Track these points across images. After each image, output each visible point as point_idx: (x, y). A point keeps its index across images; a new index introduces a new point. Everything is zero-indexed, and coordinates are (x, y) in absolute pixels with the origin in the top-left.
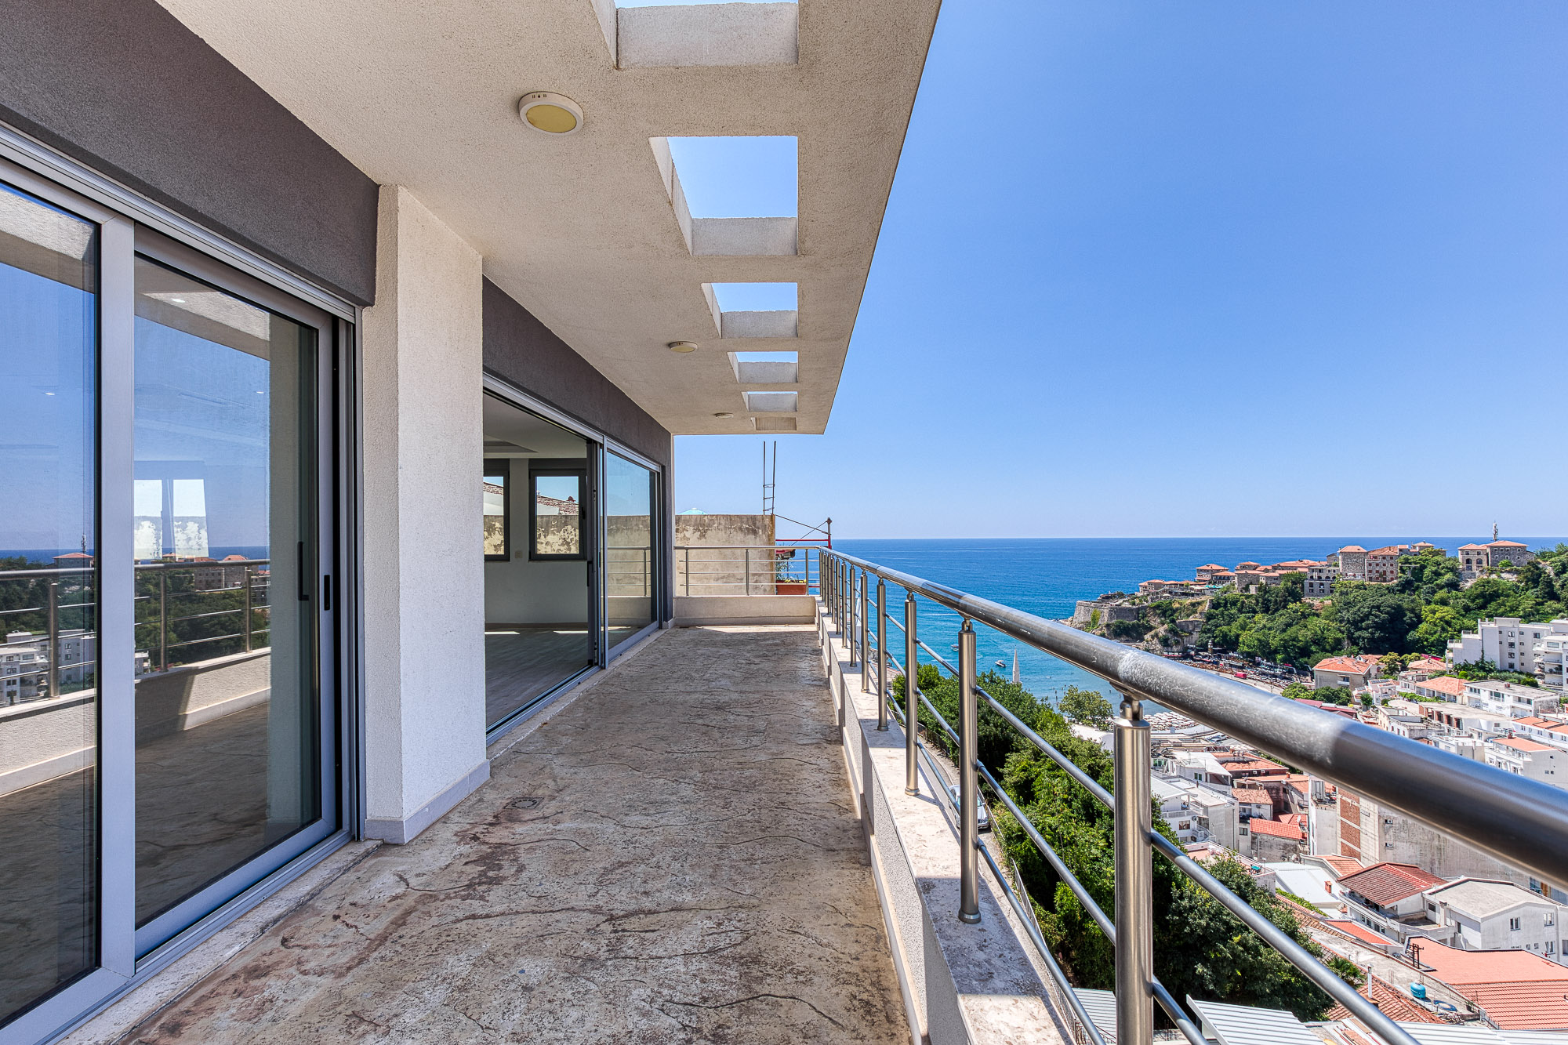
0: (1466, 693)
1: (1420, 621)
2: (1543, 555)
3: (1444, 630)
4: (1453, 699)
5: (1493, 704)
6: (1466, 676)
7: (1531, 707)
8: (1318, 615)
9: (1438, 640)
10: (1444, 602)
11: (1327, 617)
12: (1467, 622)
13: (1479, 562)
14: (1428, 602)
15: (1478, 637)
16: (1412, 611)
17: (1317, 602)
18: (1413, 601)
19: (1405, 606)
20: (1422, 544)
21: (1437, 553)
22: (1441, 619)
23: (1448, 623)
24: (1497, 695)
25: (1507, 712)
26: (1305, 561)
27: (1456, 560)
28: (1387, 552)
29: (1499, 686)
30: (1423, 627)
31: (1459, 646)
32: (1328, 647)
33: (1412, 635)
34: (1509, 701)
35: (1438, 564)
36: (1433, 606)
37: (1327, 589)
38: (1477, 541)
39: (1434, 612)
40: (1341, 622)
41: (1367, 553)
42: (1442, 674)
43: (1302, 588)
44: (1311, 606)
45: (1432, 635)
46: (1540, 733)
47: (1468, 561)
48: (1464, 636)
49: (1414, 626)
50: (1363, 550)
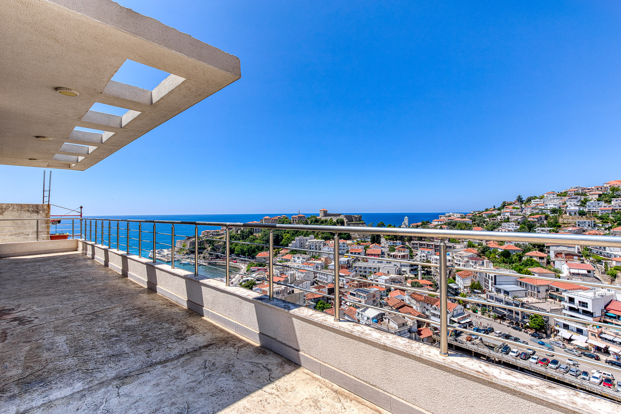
0: (292, 258)
1: (283, 238)
2: (308, 218)
3: (288, 241)
4: (289, 261)
5: (298, 260)
6: (292, 253)
7: (305, 260)
8: (257, 239)
9: (287, 244)
10: (288, 233)
11: (260, 240)
12: (293, 238)
13: (296, 221)
14: (285, 233)
15: (295, 242)
16: (281, 236)
17: (257, 235)
18: (281, 233)
19: (279, 234)
20: (283, 216)
21: (286, 218)
22: (287, 237)
23: (289, 239)
24: (299, 258)
25: (300, 262)
26: (254, 222)
27: (291, 220)
28: (275, 218)
29: (298, 255)
30: (283, 240)
31: (291, 245)
32: (260, 249)
33: (281, 243)
34: (301, 259)
35: (287, 221)
36: (286, 234)
37: (260, 231)
38: (295, 215)
39: (286, 236)
40: (264, 241)
41: (270, 219)
42: (287, 253)
43: (253, 231)
44: (256, 236)
45: (285, 242)
46: (307, 267)
47: (293, 220)
48: (292, 242)
49: (281, 240)
50: (270, 218)
